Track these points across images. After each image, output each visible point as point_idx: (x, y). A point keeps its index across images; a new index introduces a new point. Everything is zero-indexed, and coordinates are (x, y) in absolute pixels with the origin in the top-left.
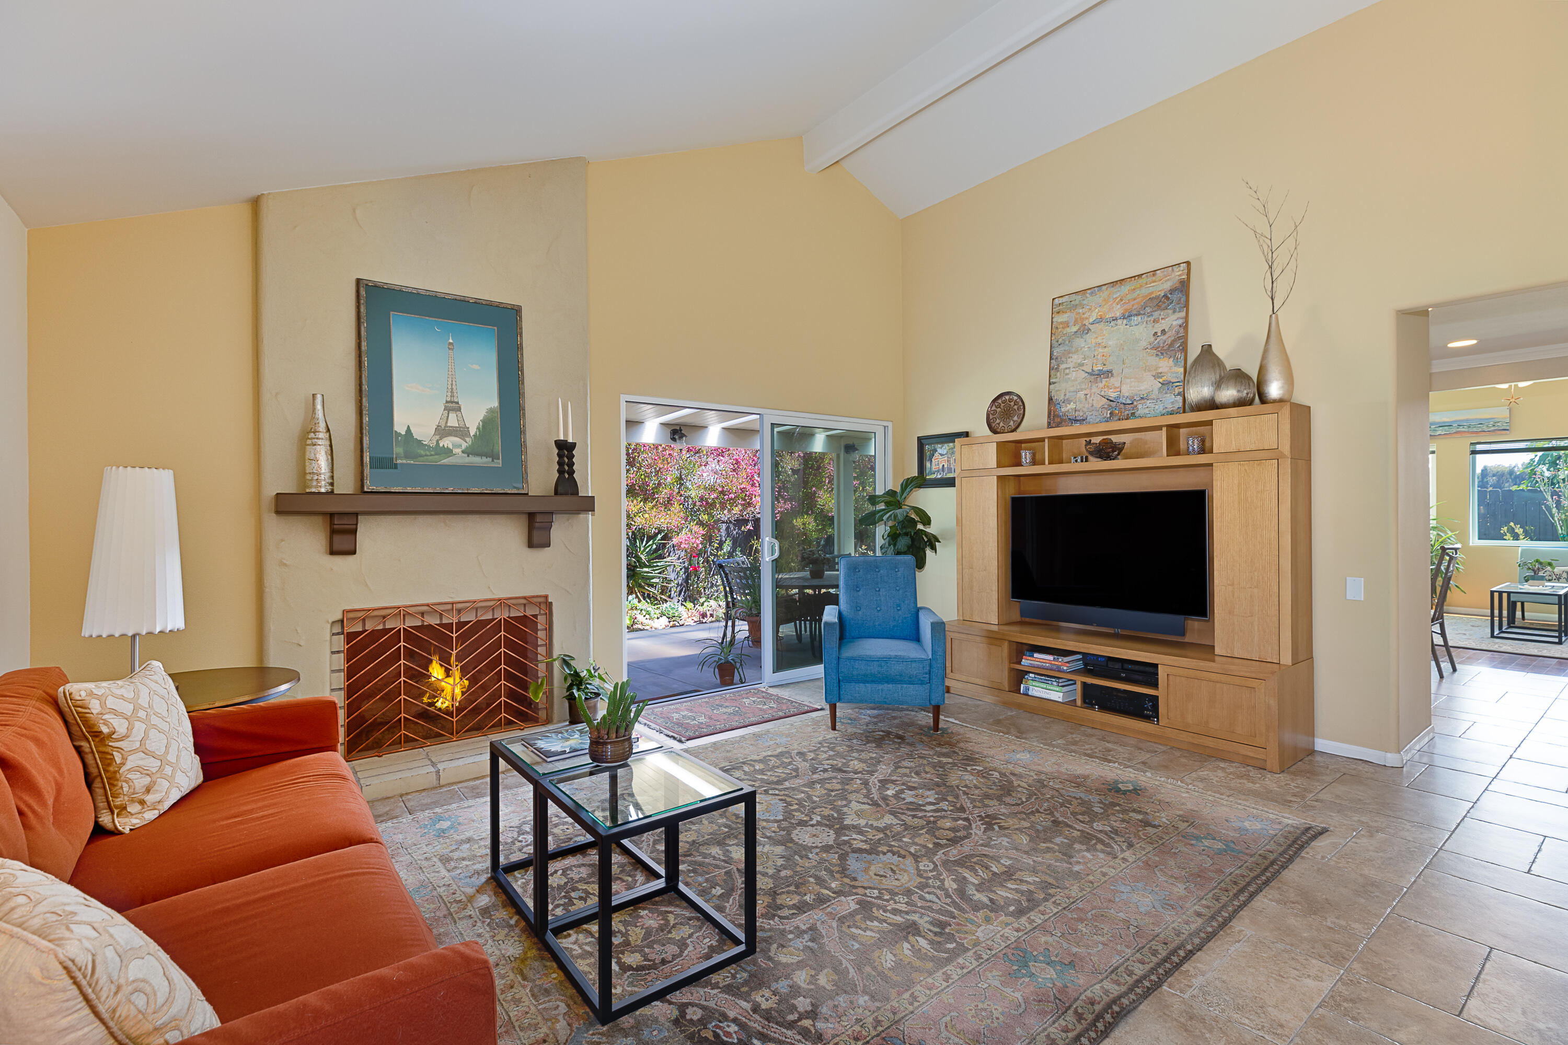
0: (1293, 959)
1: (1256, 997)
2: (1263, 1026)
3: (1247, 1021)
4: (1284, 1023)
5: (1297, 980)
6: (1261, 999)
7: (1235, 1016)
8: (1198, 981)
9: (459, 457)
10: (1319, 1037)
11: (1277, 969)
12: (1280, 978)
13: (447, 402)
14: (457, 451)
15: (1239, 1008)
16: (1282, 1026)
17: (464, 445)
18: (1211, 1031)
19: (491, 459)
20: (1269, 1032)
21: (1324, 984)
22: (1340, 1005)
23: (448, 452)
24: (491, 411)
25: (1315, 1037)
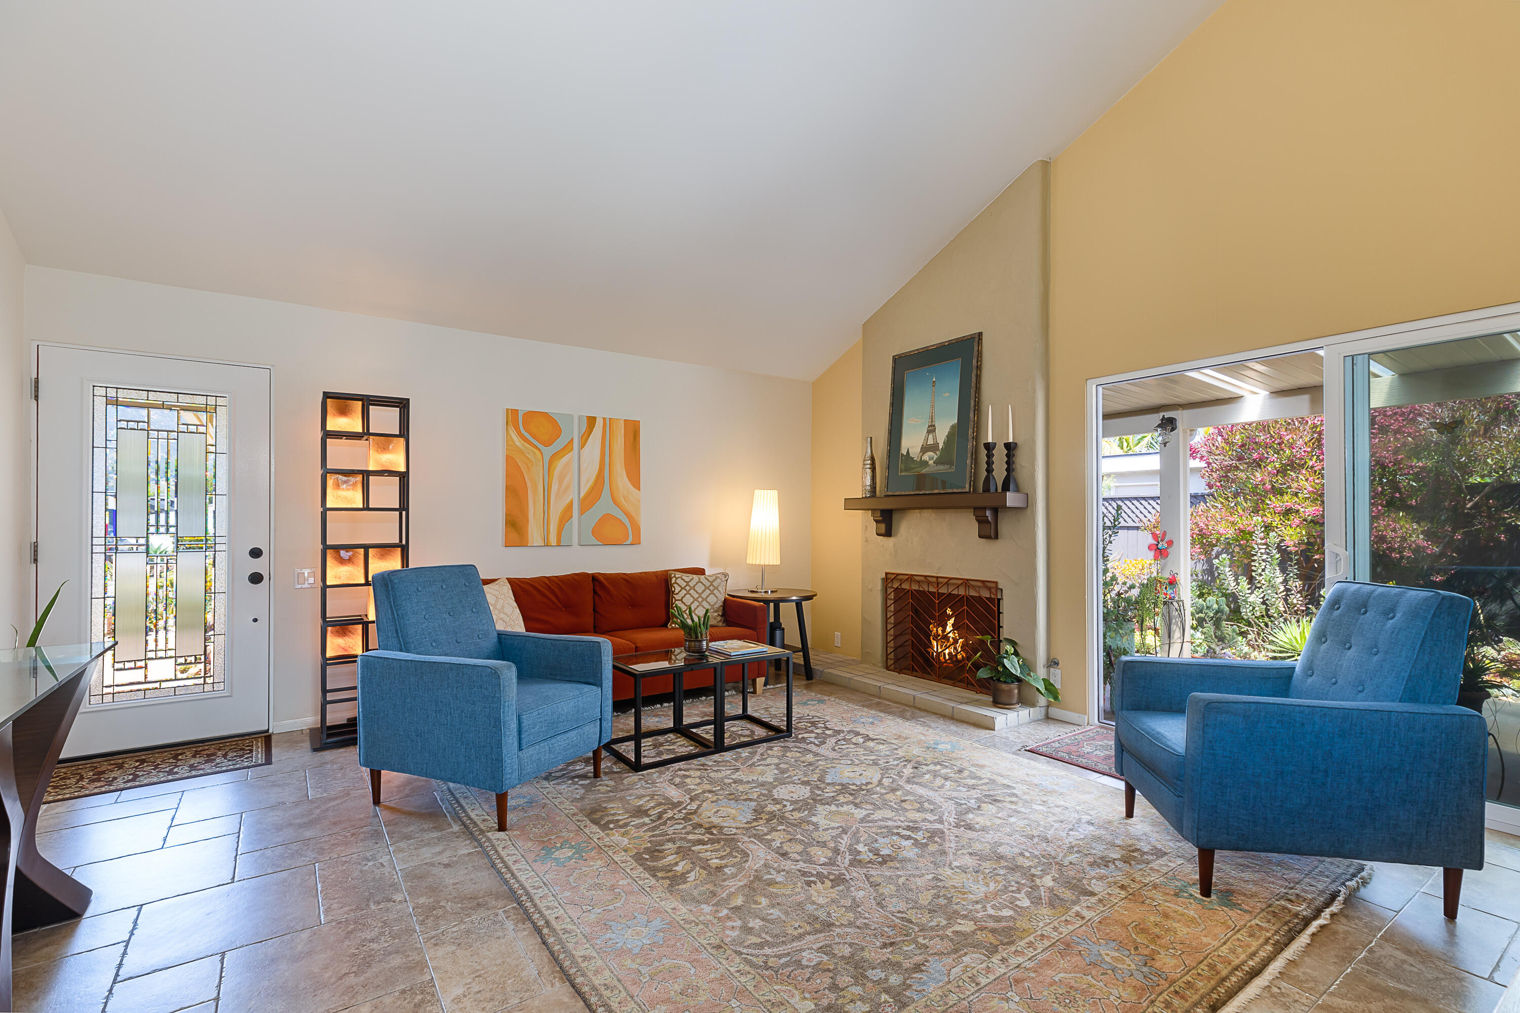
0: (492, 999)
1: (470, 947)
2: (444, 935)
3: (455, 929)
4: (437, 948)
5: (467, 984)
6: (466, 949)
7: (464, 927)
8: (509, 925)
9: (932, 468)
10: (410, 959)
11: (489, 979)
12: (478, 974)
13: (929, 426)
14: (931, 462)
15: (468, 932)
16: (435, 945)
17: (935, 457)
18: (461, 908)
19: (949, 466)
20: (437, 935)
21: (449, 1000)
22: (422, 993)
23: (925, 463)
24: (953, 427)
25: (412, 956)
